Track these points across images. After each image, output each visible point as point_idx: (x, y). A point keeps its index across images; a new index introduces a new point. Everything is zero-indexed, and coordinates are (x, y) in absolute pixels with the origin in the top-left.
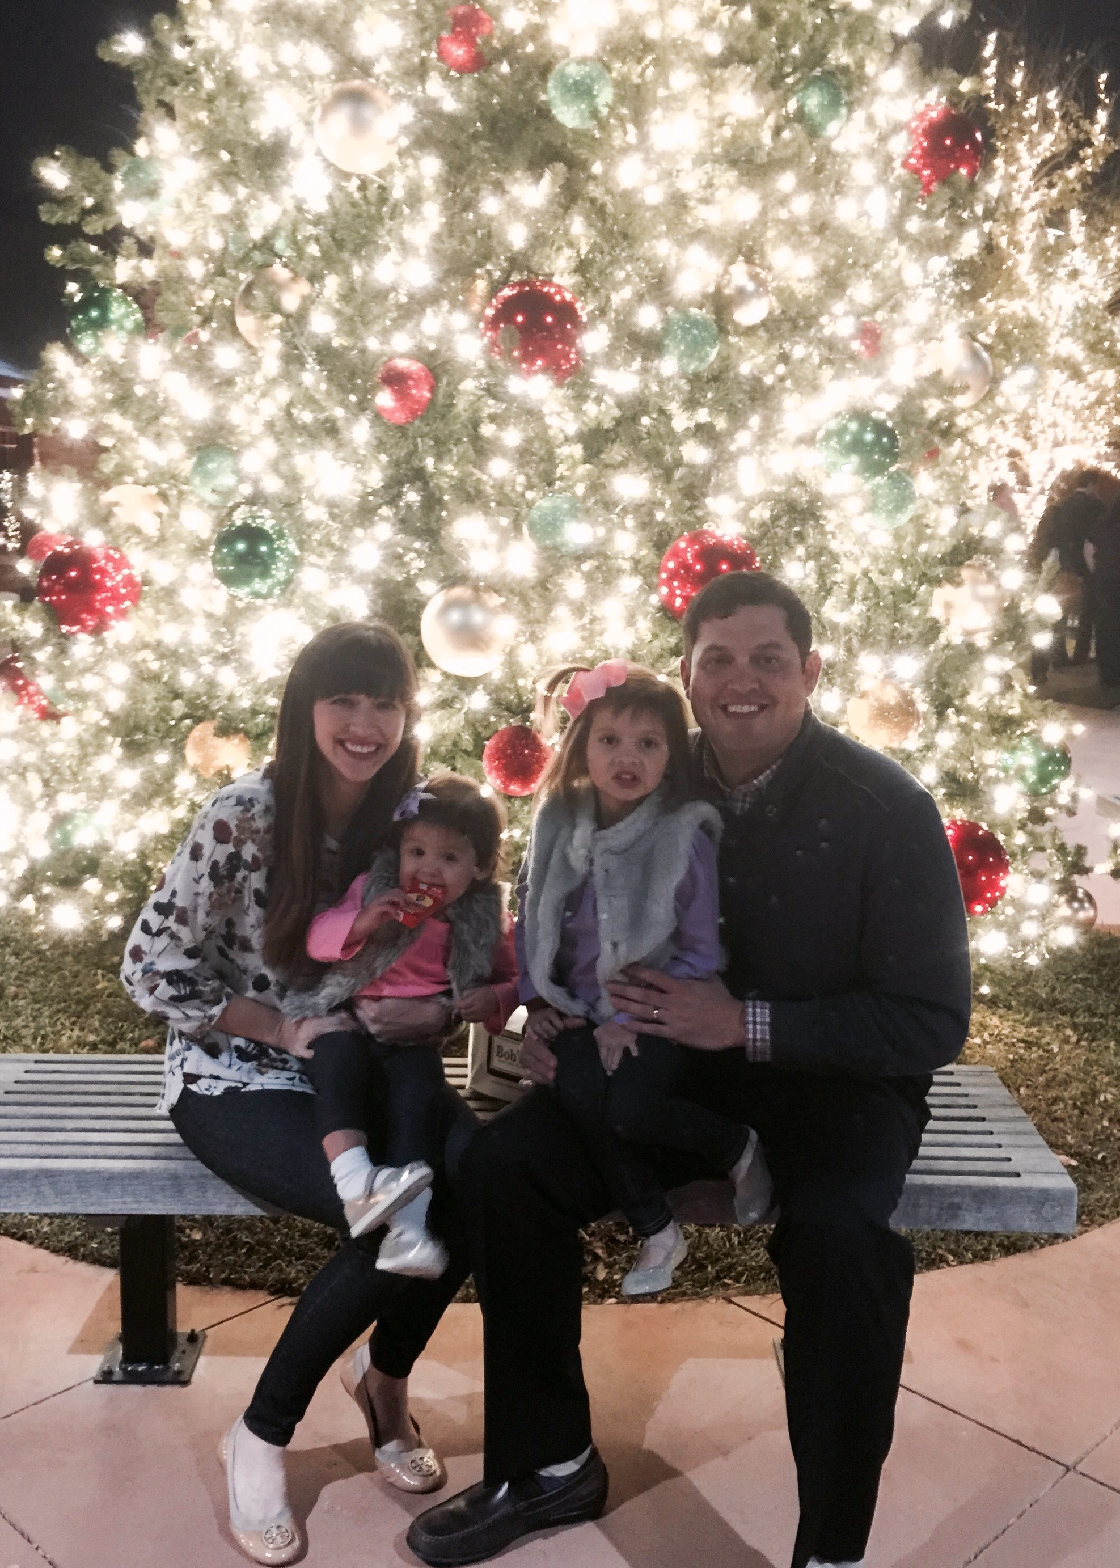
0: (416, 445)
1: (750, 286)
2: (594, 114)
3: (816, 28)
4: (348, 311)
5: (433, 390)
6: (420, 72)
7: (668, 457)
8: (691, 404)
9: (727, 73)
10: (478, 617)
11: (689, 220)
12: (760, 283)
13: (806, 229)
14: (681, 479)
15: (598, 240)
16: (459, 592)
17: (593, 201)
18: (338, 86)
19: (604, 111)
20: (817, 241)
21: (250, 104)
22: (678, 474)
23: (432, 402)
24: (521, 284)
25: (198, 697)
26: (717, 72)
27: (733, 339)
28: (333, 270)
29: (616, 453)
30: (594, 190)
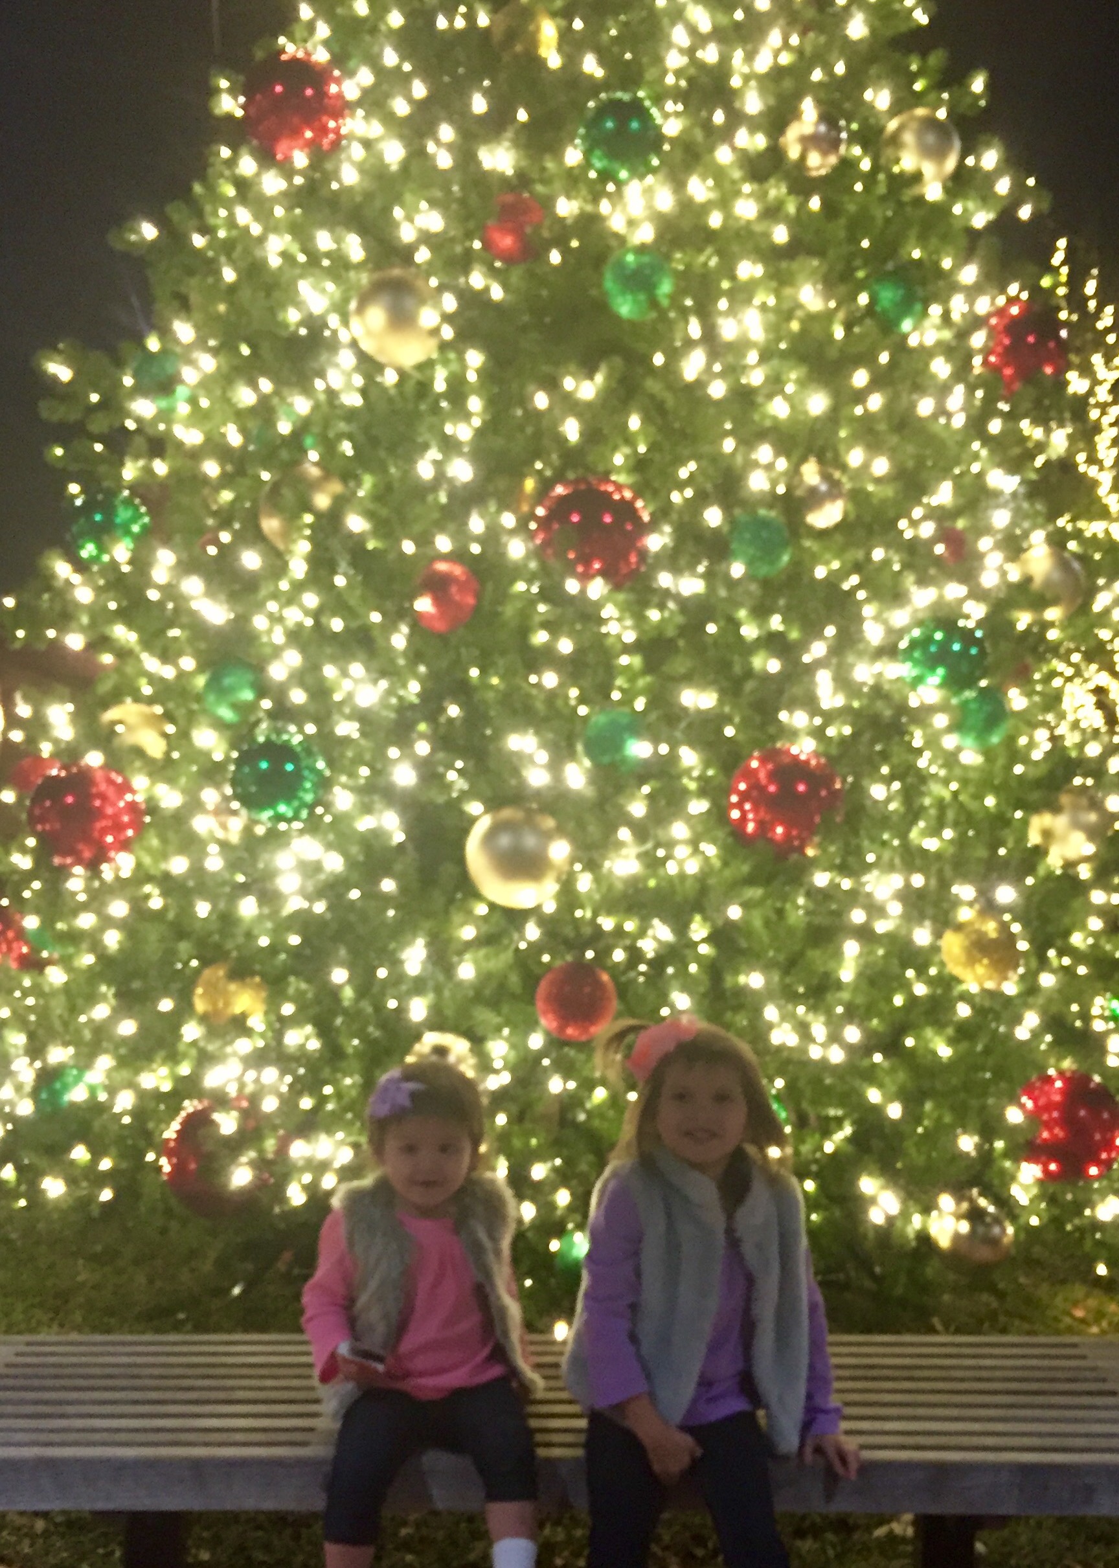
0: (459, 655)
1: (824, 488)
2: (654, 303)
3: (888, 221)
4: (384, 512)
5: (478, 596)
6: (465, 263)
7: (737, 669)
8: (761, 612)
9: (795, 266)
10: (530, 841)
11: (756, 417)
12: (834, 484)
13: (882, 427)
14: (752, 692)
15: (659, 438)
16: (507, 813)
17: (652, 397)
18: (377, 276)
19: (665, 302)
20: (894, 440)
21: (276, 294)
22: (749, 686)
23: (477, 609)
24: (577, 481)
25: (210, 934)
26: (784, 265)
27: (807, 543)
28: (369, 469)
29: (679, 665)
30: (653, 386)
